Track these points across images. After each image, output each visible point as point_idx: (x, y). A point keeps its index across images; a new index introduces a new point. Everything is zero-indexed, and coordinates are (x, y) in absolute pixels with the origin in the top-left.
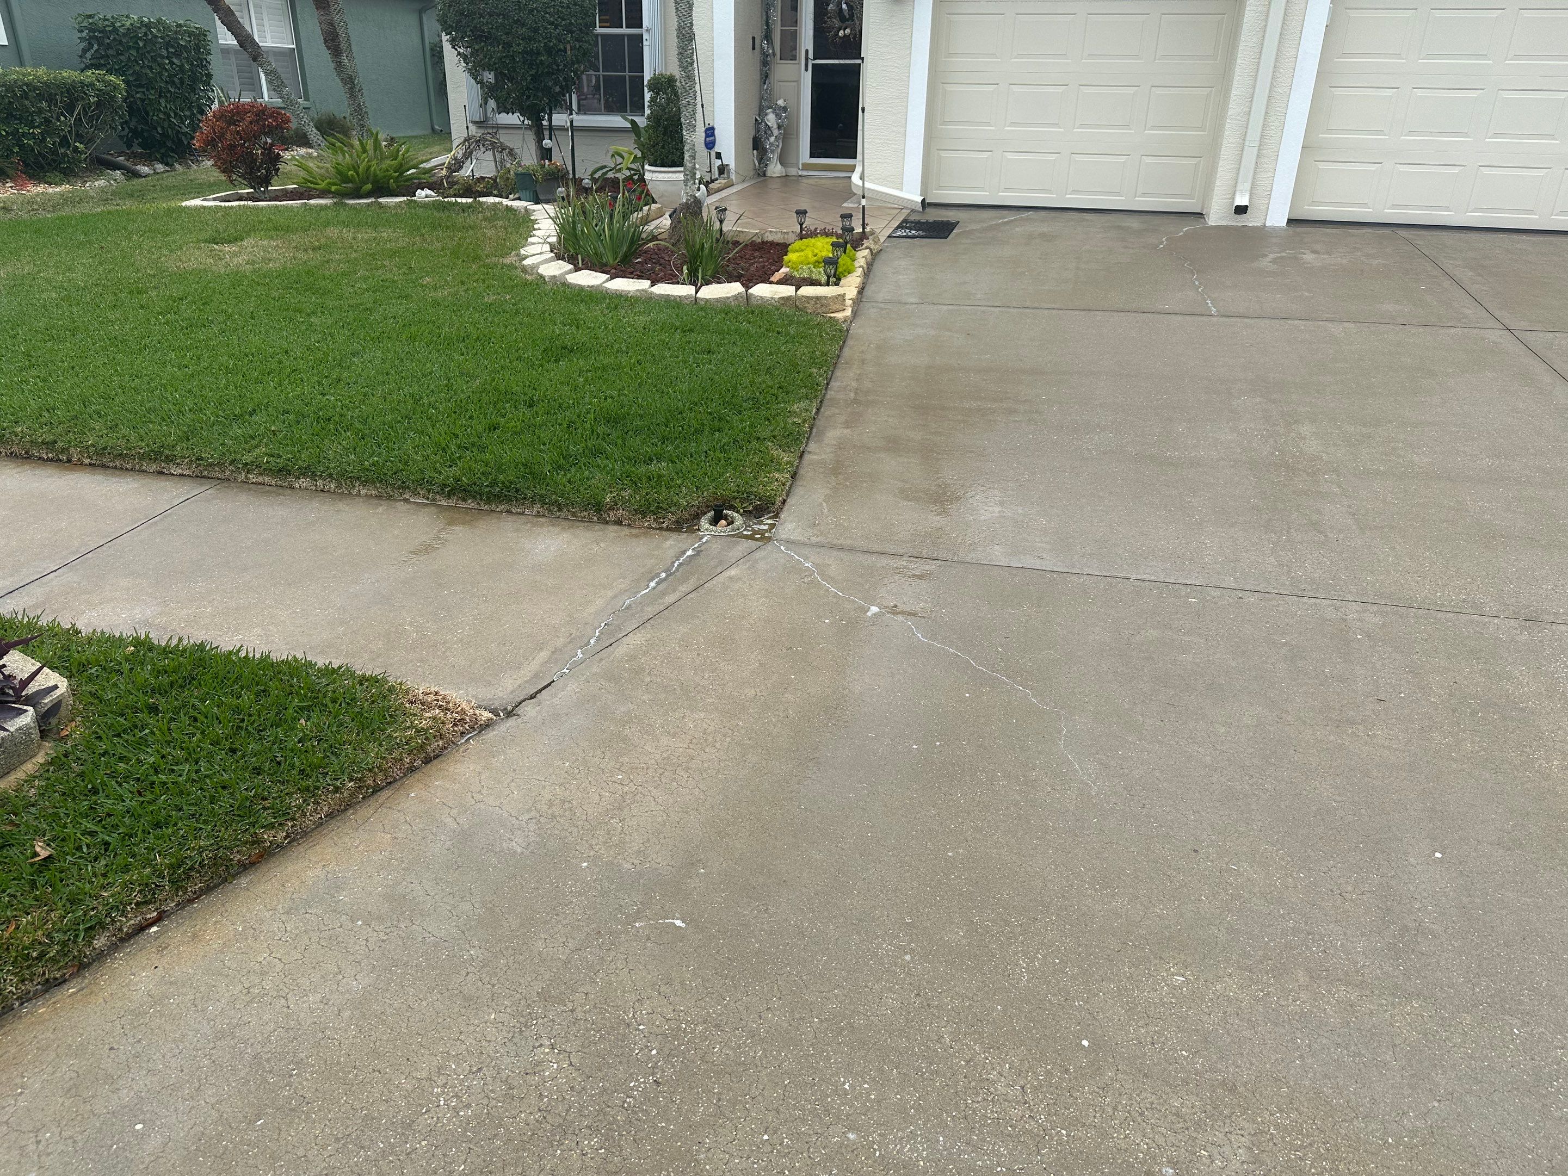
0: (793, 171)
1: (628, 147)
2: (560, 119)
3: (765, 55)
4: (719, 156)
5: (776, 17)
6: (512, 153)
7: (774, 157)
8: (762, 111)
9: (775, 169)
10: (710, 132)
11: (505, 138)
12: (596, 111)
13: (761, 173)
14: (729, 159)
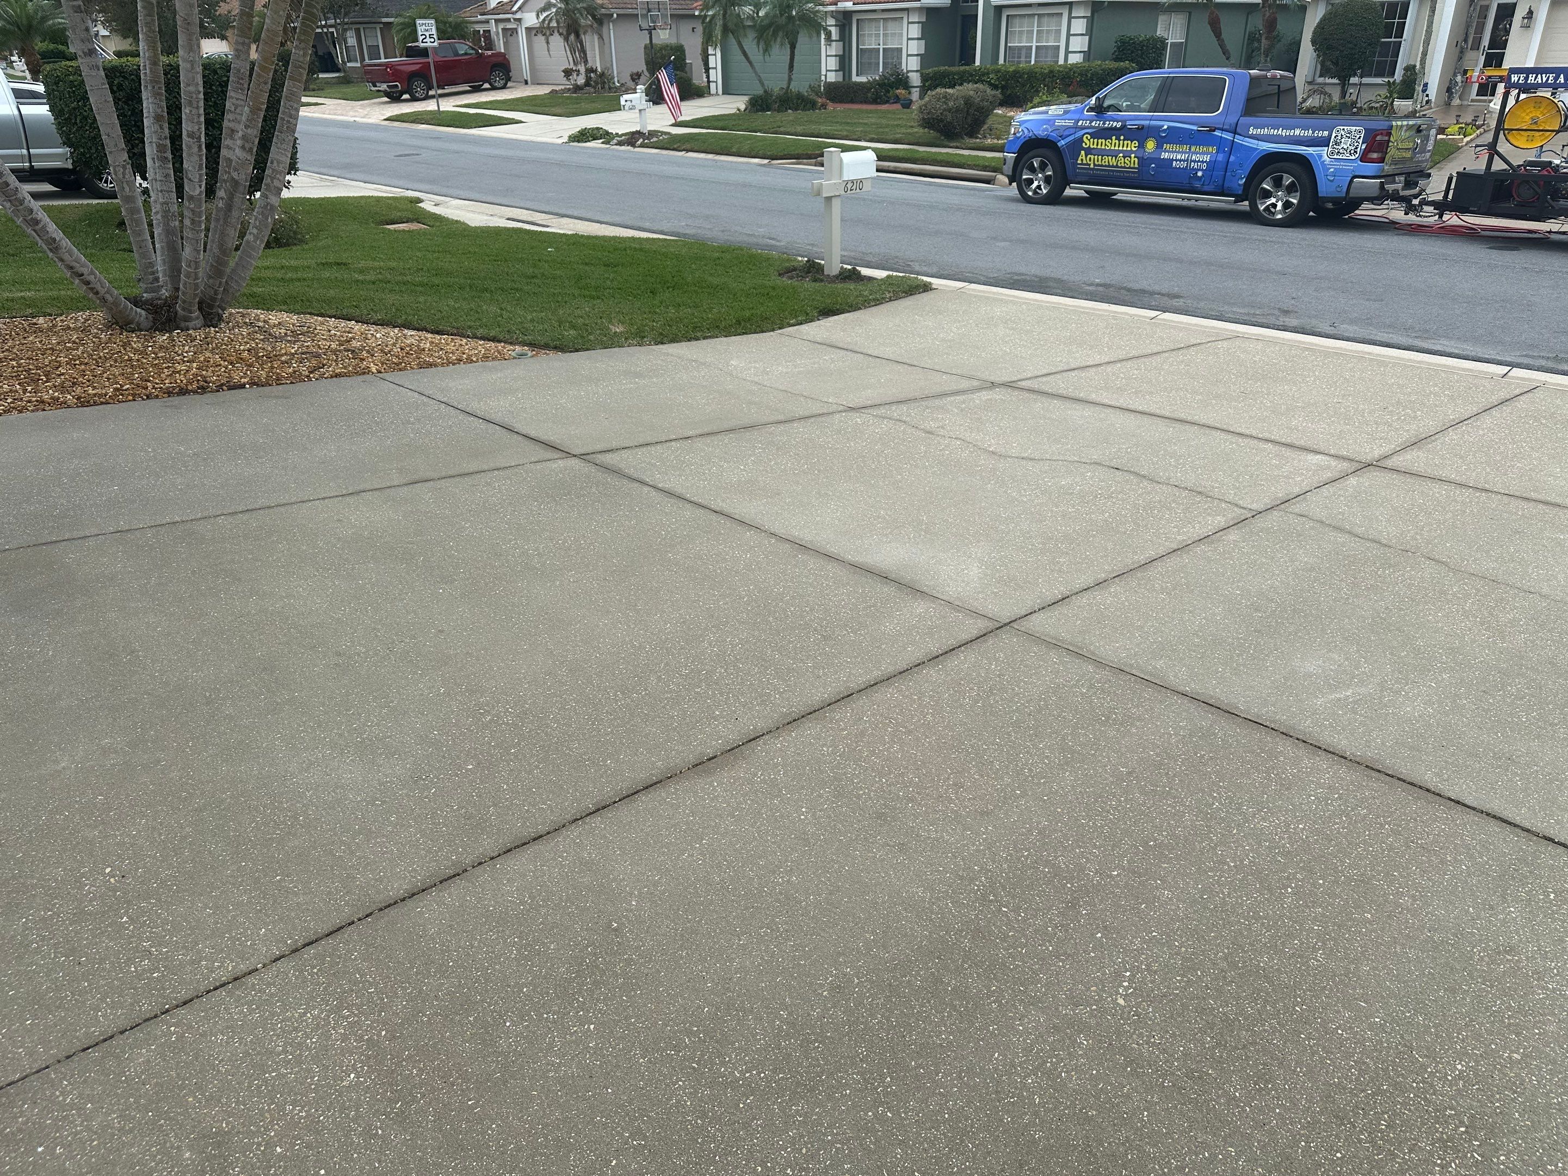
0: (1465, 103)
1: (1384, 92)
2: (1354, 80)
3: (1462, 48)
4: (1427, 96)
5: (1472, 31)
6: (1330, 95)
7: (1456, 96)
8: (1455, 75)
9: (1456, 102)
10: (1426, 85)
11: (1327, 89)
12: (1370, 76)
13: (1448, 104)
14: (1433, 97)
